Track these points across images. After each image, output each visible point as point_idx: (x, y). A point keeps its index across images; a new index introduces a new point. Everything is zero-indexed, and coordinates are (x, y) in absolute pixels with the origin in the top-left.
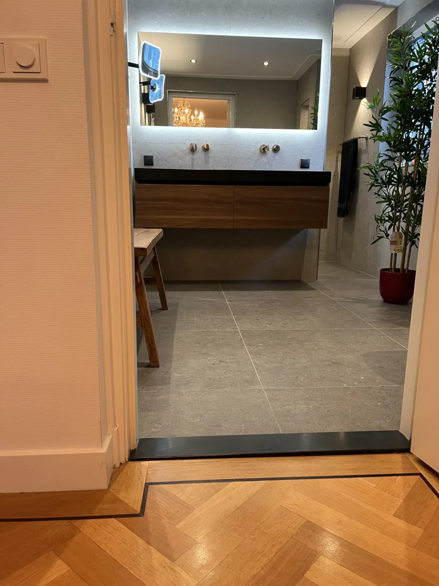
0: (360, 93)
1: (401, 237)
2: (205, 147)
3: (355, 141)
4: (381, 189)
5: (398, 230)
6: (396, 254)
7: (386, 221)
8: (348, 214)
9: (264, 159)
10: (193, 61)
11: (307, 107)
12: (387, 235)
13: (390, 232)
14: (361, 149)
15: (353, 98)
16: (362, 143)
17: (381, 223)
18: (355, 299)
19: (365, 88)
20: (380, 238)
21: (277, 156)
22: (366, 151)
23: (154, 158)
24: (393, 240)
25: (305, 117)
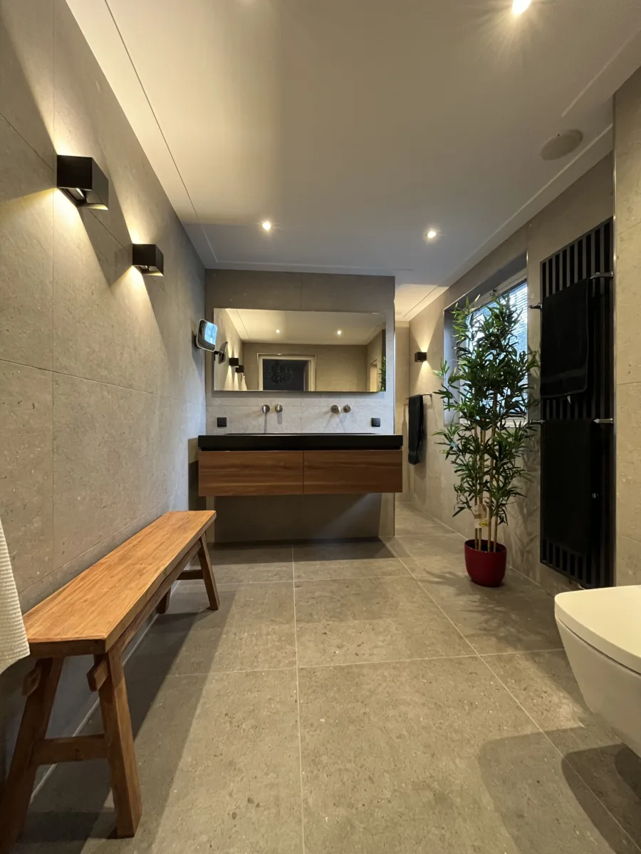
0: (421, 357)
1: (485, 510)
2: (279, 409)
3: (421, 397)
4: (458, 457)
5: (481, 502)
6: (480, 529)
7: (466, 491)
8: (419, 462)
9: (336, 419)
10: (278, 331)
11: (376, 366)
12: (469, 507)
13: (472, 503)
14: (426, 404)
15: (416, 361)
16: (426, 400)
17: (461, 492)
18: (439, 577)
19: (425, 353)
20: (462, 509)
21: (348, 415)
22: (432, 406)
23: (228, 419)
24: (477, 513)
25: (375, 375)
